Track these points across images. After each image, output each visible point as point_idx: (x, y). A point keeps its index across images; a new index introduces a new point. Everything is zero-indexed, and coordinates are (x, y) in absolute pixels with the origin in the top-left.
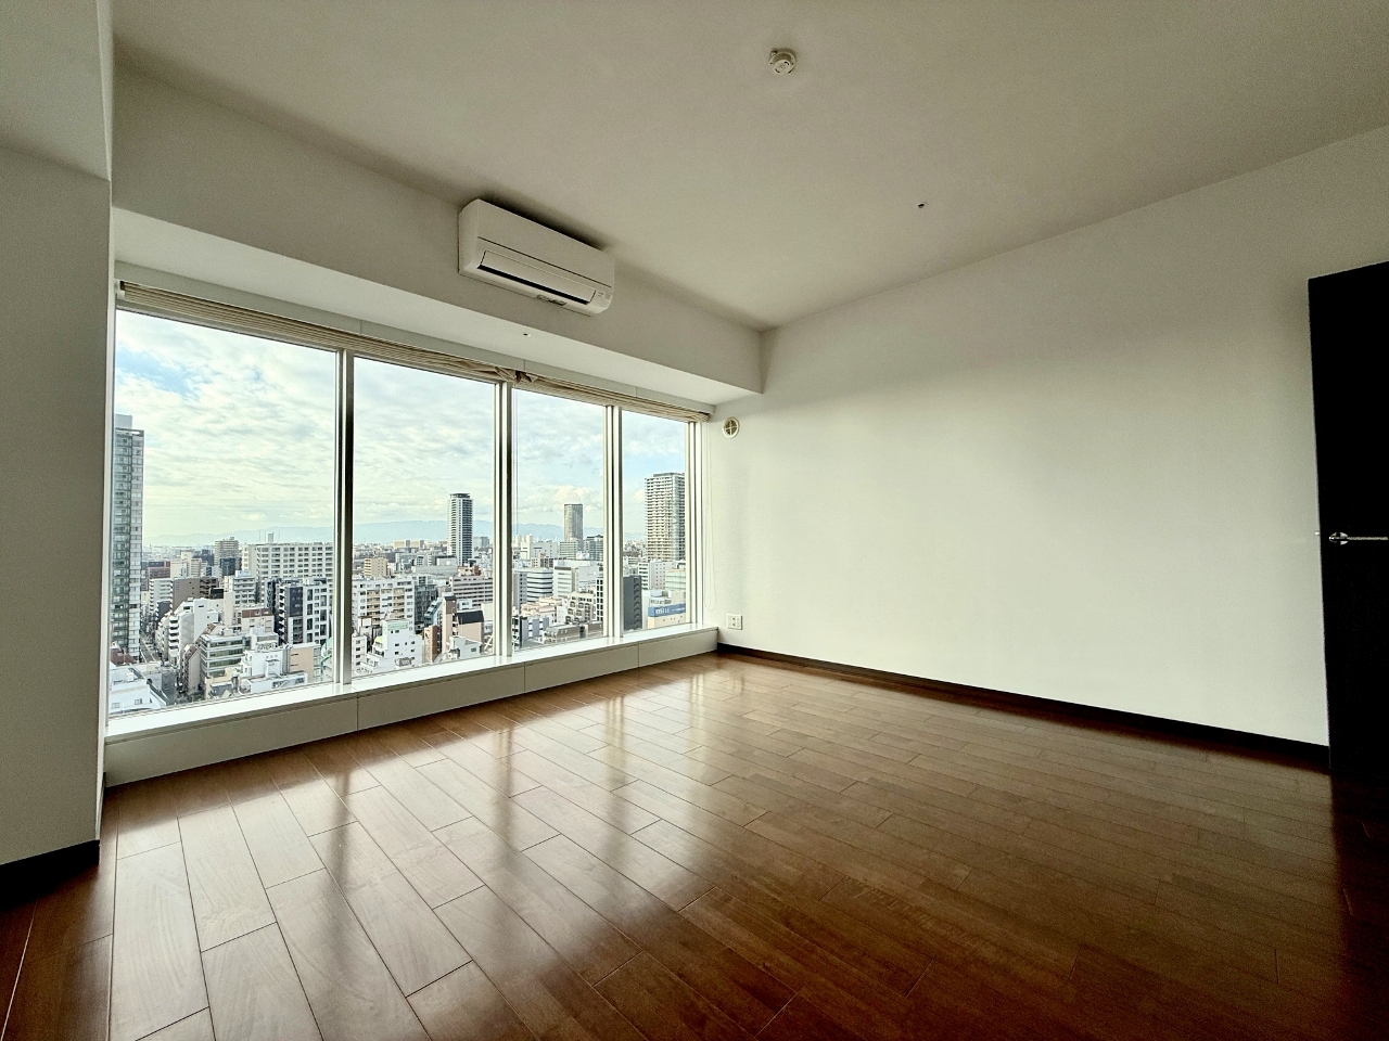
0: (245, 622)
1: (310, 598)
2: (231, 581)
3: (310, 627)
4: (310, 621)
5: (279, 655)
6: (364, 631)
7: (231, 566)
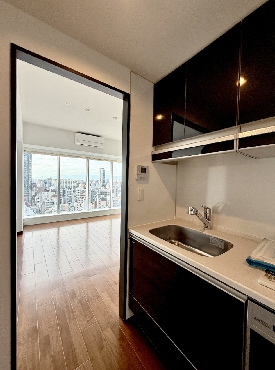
0: (53, 198)
2: (50, 188)
3: (67, 200)
6: (79, 201)
7: (50, 185)
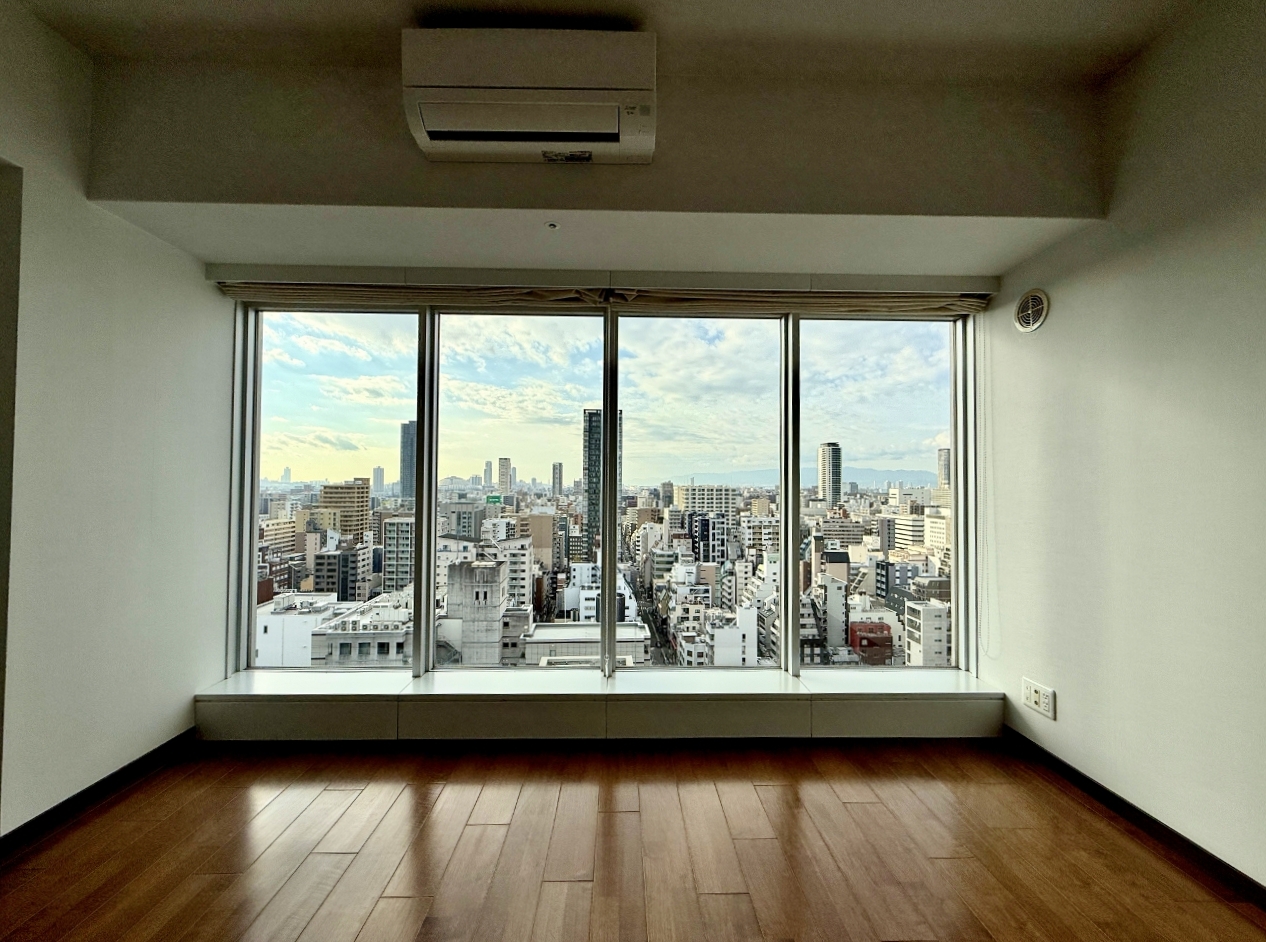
0: (675, 541)
1: (714, 529)
2: (668, 512)
3: (713, 551)
4: (714, 546)
5: (694, 569)
6: (750, 558)
7: (669, 500)
